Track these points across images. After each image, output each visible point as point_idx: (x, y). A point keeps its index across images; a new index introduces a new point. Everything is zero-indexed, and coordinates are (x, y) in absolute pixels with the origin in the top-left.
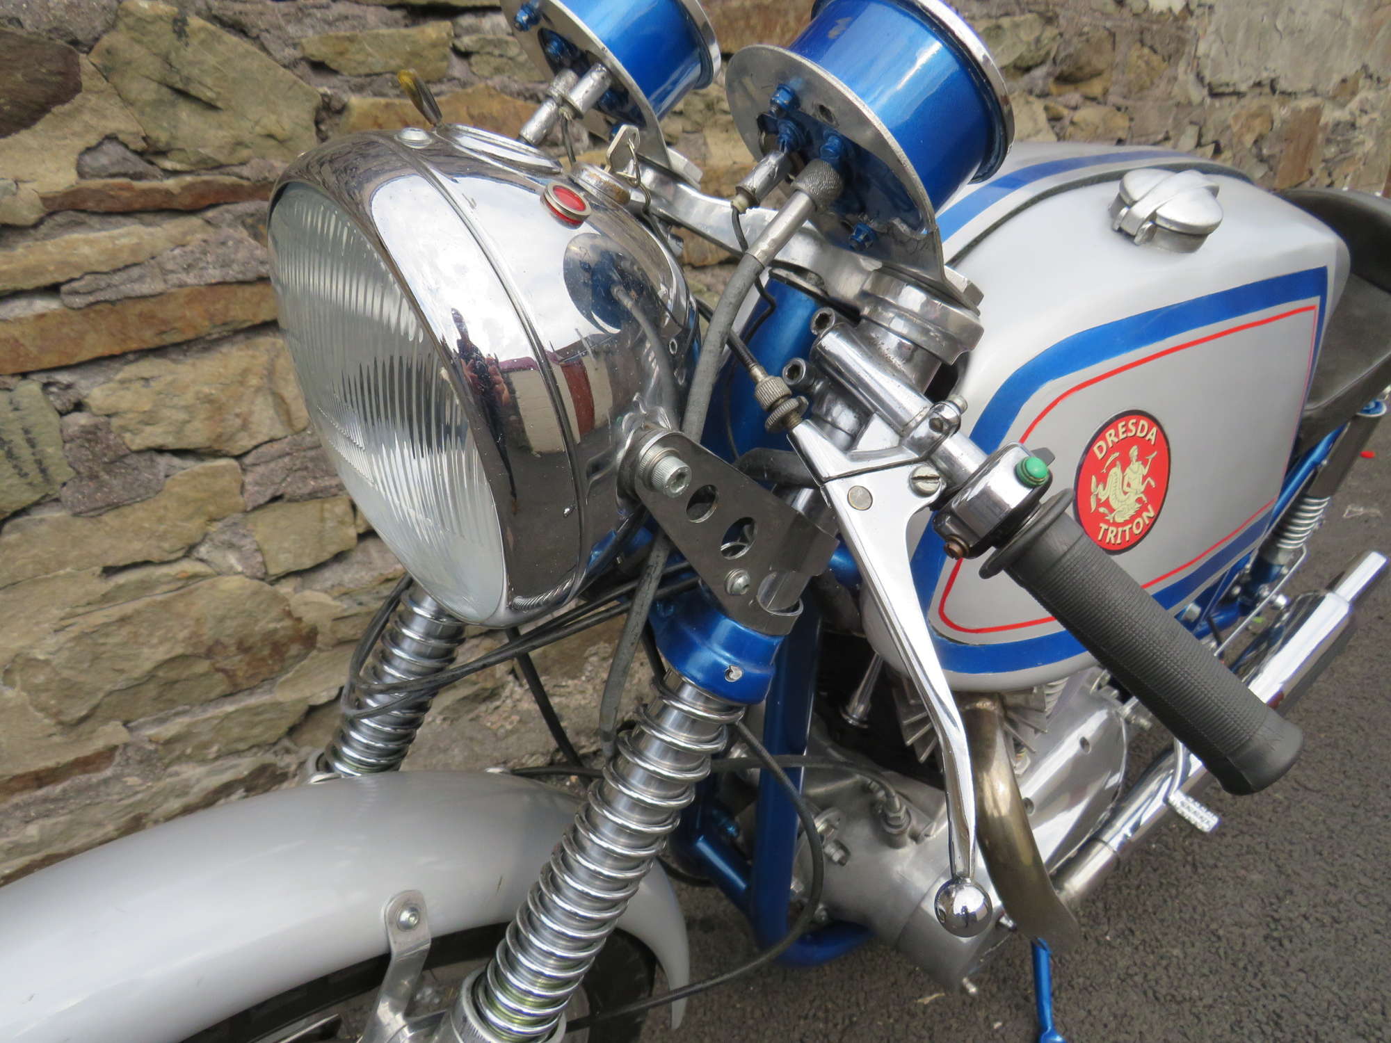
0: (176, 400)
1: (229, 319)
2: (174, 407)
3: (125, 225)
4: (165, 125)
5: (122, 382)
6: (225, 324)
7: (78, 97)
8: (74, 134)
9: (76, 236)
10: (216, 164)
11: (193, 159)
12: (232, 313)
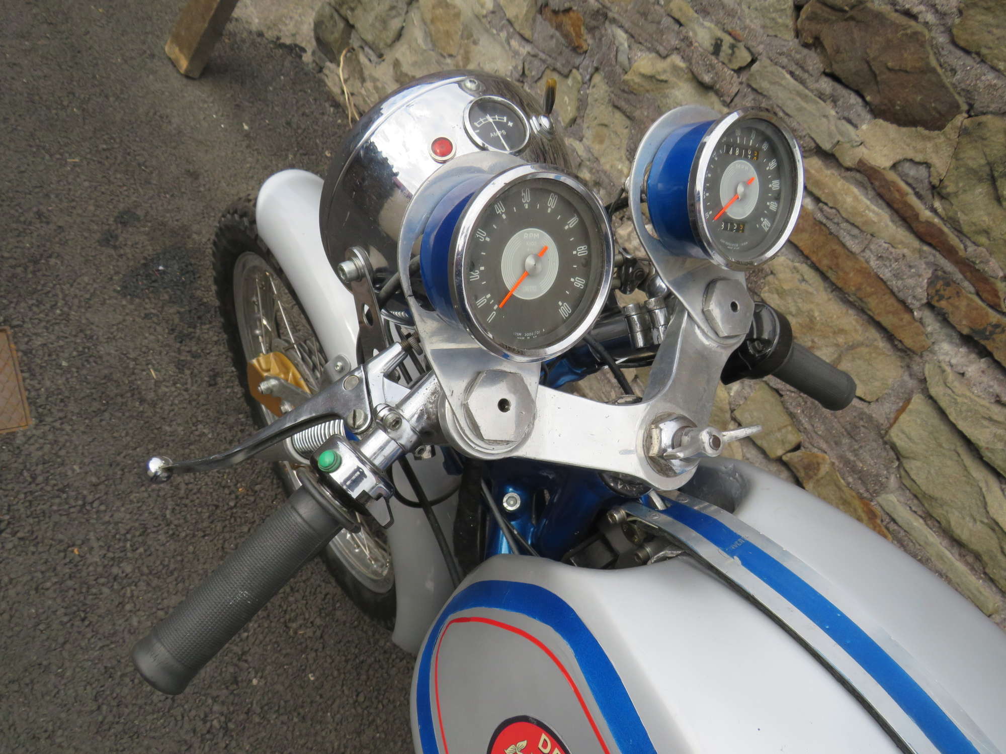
0: (799, 301)
1: (865, 300)
2: (795, 302)
3: (883, 209)
4: (961, 185)
5: (795, 268)
6: (861, 299)
7: (936, 132)
8: (914, 148)
9: (856, 190)
10: (958, 227)
11: (951, 214)
12: (870, 300)
